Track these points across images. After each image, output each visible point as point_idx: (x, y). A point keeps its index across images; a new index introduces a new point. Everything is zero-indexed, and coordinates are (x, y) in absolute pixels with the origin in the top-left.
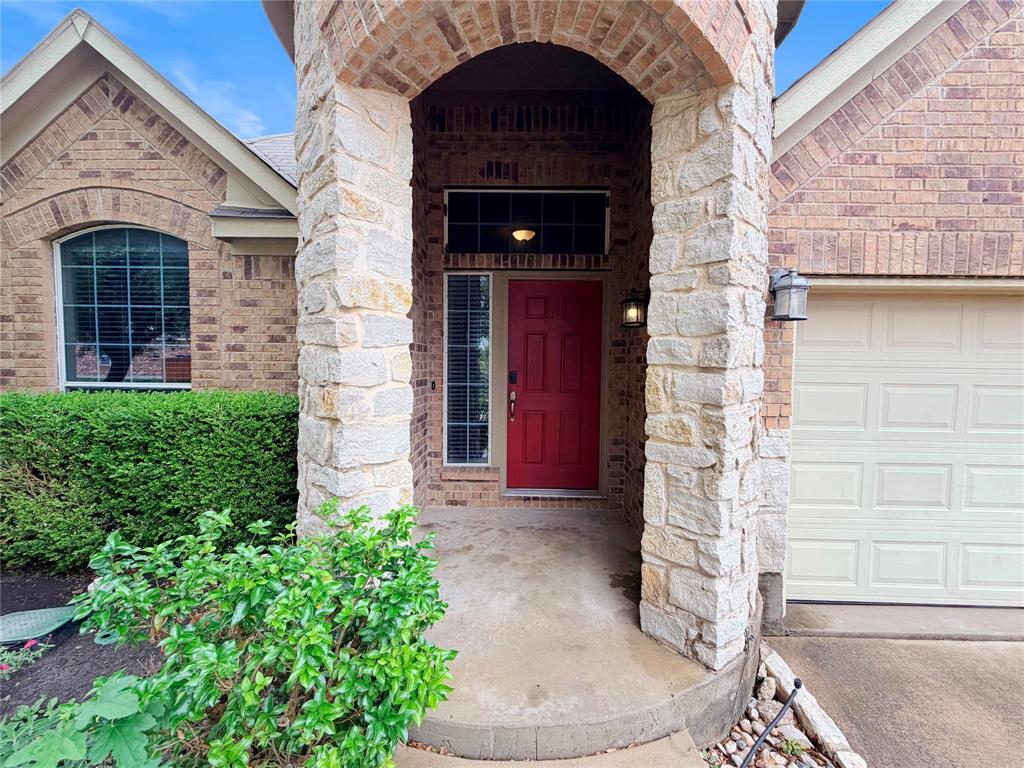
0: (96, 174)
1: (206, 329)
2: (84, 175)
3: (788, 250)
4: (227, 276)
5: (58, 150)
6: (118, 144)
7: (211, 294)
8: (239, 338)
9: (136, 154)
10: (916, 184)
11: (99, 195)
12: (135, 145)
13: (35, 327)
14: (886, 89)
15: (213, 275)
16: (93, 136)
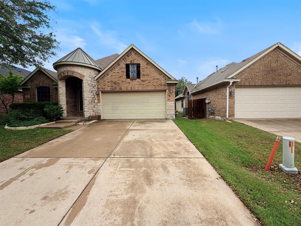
0: (41, 81)
1: (52, 96)
2: (39, 81)
3: (99, 89)
4: (54, 91)
5: (36, 79)
6: (43, 78)
7: (52, 93)
8: (55, 97)
10: (109, 83)
11: (41, 83)
13: (34, 97)
16: (40, 77)
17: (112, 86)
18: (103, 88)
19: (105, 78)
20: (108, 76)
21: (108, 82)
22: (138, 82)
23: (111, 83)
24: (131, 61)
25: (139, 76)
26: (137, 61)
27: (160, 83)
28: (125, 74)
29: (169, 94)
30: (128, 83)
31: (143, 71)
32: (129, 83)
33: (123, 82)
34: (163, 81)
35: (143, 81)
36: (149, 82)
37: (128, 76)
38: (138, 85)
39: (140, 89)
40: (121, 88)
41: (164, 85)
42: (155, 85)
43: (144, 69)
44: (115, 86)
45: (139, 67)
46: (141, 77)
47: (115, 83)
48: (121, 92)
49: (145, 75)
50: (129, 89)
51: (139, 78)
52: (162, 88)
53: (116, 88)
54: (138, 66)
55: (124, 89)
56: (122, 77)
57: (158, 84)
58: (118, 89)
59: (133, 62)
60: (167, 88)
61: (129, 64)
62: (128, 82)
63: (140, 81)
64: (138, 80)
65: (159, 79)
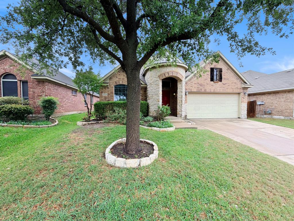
2: (119, 79)
3: (187, 89)
5: (116, 76)
11: (121, 81)
13: (112, 95)
18: (191, 89)
19: (192, 80)
20: (195, 78)
21: (195, 84)
22: (219, 85)
23: (198, 85)
24: (215, 66)
25: (220, 79)
26: (219, 66)
27: (237, 87)
28: (210, 77)
29: (243, 97)
30: (212, 85)
31: (224, 75)
32: (213, 85)
33: (208, 84)
34: (240, 85)
35: (224, 84)
36: (228, 86)
37: (212, 79)
38: (220, 87)
39: (221, 91)
40: (206, 90)
41: (240, 89)
42: (233, 89)
43: (225, 73)
45: (222, 71)
46: (223, 80)
48: (205, 93)
49: (225, 79)
50: (212, 91)
51: (221, 81)
52: (238, 91)
53: (201, 89)
55: (208, 91)
56: (207, 79)
57: (235, 88)
58: (203, 91)
59: (217, 66)
60: (242, 91)
61: (213, 68)
62: (211, 84)
63: (221, 84)
65: (236, 83)
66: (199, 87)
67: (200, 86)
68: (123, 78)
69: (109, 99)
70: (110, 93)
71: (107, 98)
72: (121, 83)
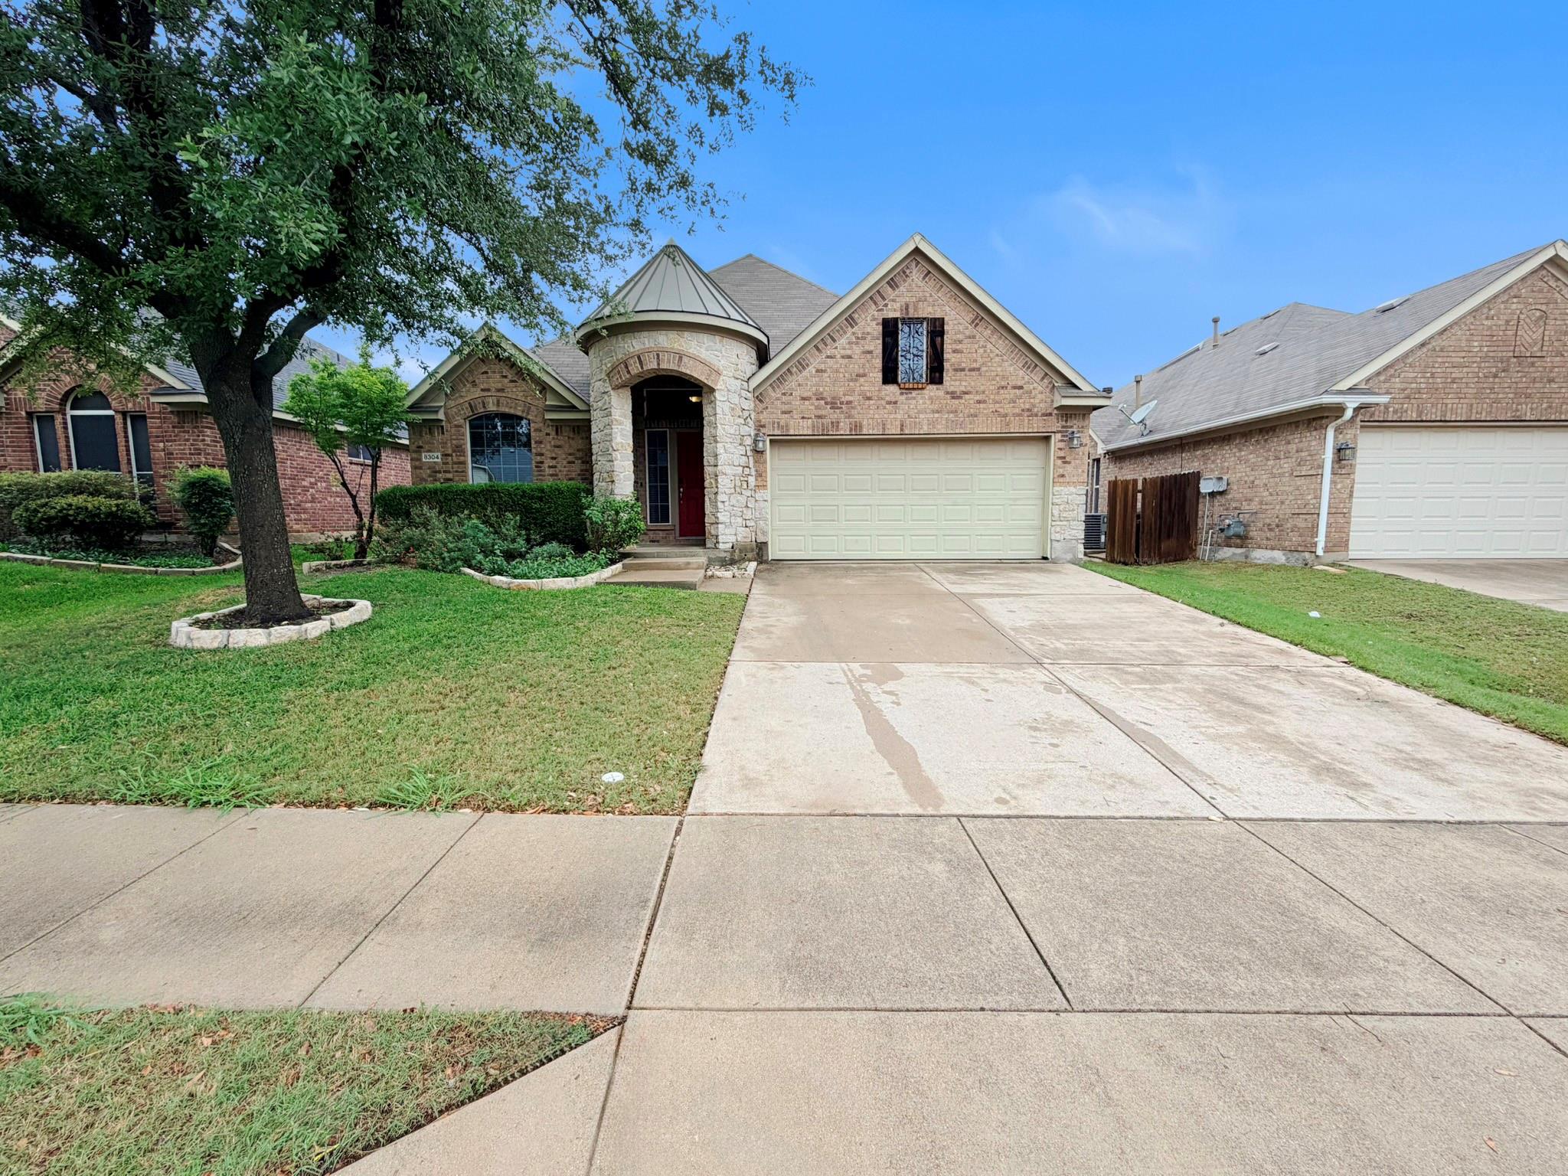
0: (488, 390)
1: (539, 458)
2: (482, 390)
3: (763, 426)
4: (548, 434)
5: (471, 379)
6: (498, 376)
7: (541, 442)
8: (554, 463)
9: (506, 381)
10: (807, 403)
11: (490, 400)
12: (506, 377)
13: (462, 459)
14: (794, 370)
15: (541, 434)
16: (486, 373)
17: (819, 417)
18: (782, 423)
19: (791, 383)
20: (805, 373)
21: (804, 399)
22: (931, 398)
23: (816, 403)
24: (907, 309)
25: (936, 373)
26: (930, 309)
27: (1027, 406)
28: (878, 362)
29: (1062, 454)
30: (889, 403)
31: (955, 351)
32: (895, 403)
33: (869, 399)
34: (1040, 395)
35: (954, 396)
36: (979, 402)
37: (890, 375)
38: (933, 412)
39: (941, 429)
40: (858, 426)
41: (1044, 415)
42: (1005, 416)
43: (960, 342)
44: (833, 415)
45: (942, 333)
46: (946, 378)
47: (834, 405)
48: (857, 441)
49: (963, 370)
50: (893, 430)
51: (940, 381)
52: (1037, 426)
53: (835, 424)
54: (937, 330)
55: (869, 430)
56: (864, 375)
57: (1017, 411)
58: (844, 429)
59: (916, 309)
60: (1055, 424)
61: (896, 320)
62: (888, 398)
63: (941, 393)
64: (932, 390)
65: (1021, 388)
66: (823, 412)
67: (827, 411)
68: (500, 386)
69: (450, 476)
70: (450, 452)
71: (440, 472)
72: (492, 407)
